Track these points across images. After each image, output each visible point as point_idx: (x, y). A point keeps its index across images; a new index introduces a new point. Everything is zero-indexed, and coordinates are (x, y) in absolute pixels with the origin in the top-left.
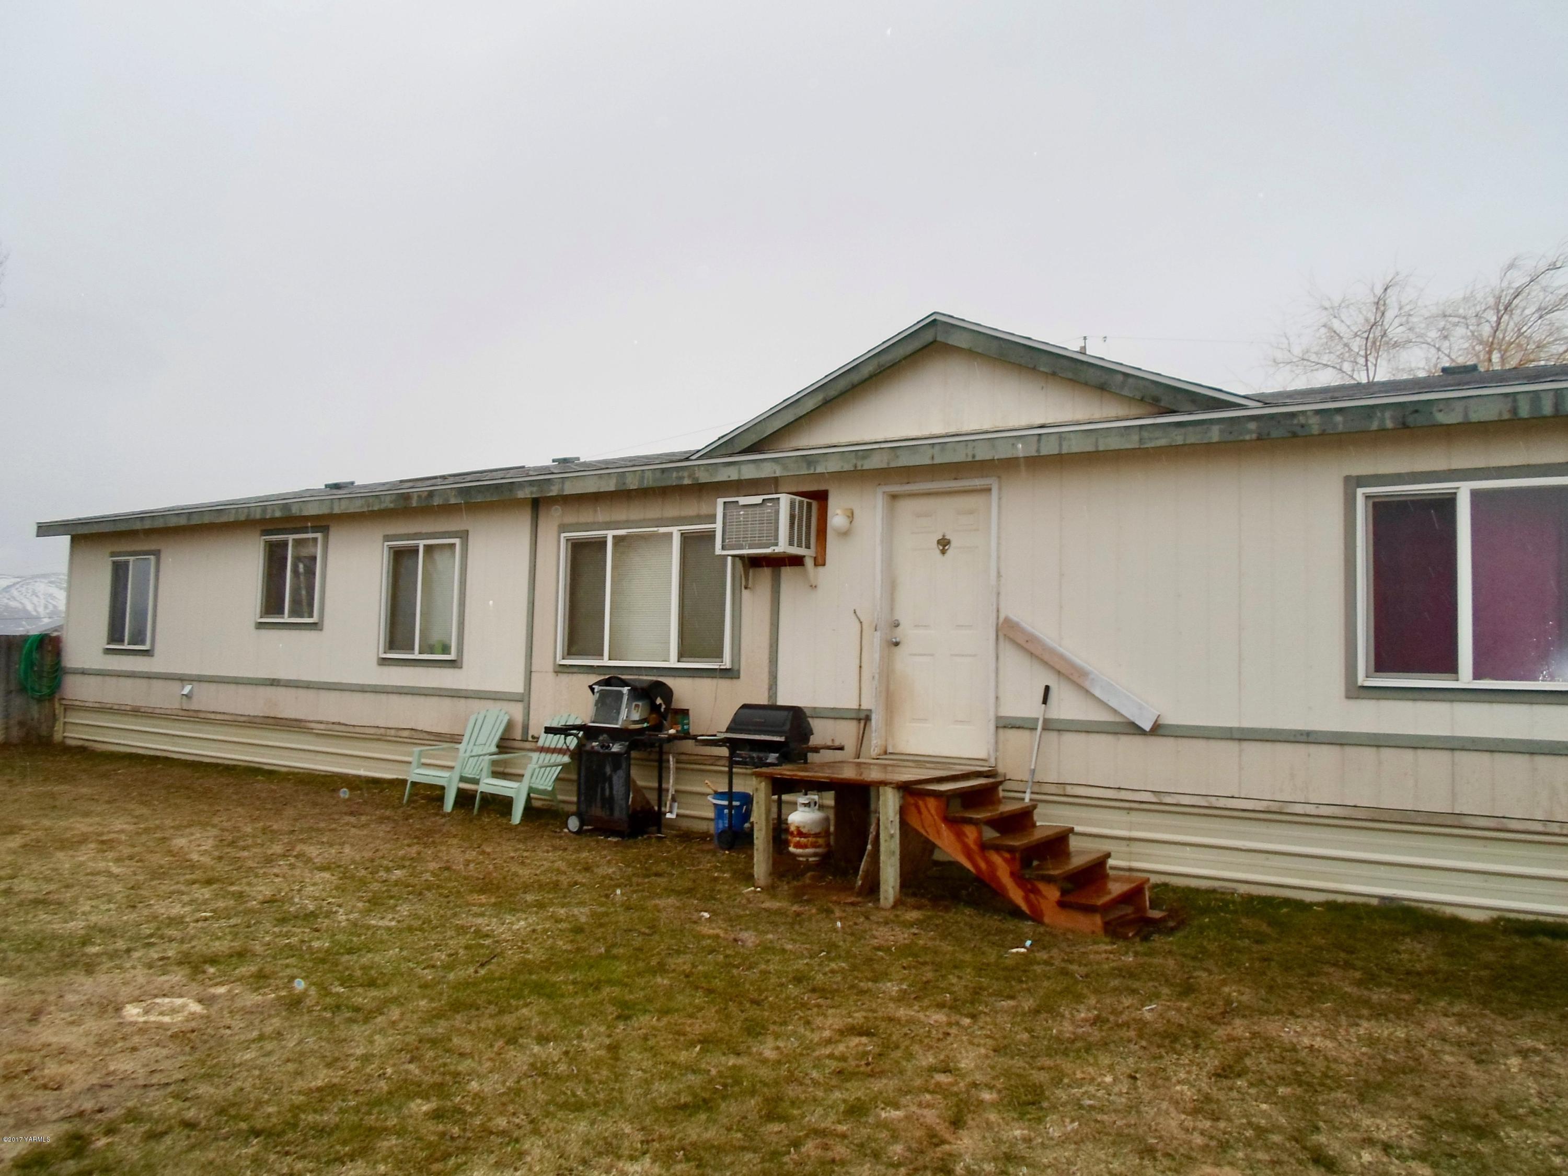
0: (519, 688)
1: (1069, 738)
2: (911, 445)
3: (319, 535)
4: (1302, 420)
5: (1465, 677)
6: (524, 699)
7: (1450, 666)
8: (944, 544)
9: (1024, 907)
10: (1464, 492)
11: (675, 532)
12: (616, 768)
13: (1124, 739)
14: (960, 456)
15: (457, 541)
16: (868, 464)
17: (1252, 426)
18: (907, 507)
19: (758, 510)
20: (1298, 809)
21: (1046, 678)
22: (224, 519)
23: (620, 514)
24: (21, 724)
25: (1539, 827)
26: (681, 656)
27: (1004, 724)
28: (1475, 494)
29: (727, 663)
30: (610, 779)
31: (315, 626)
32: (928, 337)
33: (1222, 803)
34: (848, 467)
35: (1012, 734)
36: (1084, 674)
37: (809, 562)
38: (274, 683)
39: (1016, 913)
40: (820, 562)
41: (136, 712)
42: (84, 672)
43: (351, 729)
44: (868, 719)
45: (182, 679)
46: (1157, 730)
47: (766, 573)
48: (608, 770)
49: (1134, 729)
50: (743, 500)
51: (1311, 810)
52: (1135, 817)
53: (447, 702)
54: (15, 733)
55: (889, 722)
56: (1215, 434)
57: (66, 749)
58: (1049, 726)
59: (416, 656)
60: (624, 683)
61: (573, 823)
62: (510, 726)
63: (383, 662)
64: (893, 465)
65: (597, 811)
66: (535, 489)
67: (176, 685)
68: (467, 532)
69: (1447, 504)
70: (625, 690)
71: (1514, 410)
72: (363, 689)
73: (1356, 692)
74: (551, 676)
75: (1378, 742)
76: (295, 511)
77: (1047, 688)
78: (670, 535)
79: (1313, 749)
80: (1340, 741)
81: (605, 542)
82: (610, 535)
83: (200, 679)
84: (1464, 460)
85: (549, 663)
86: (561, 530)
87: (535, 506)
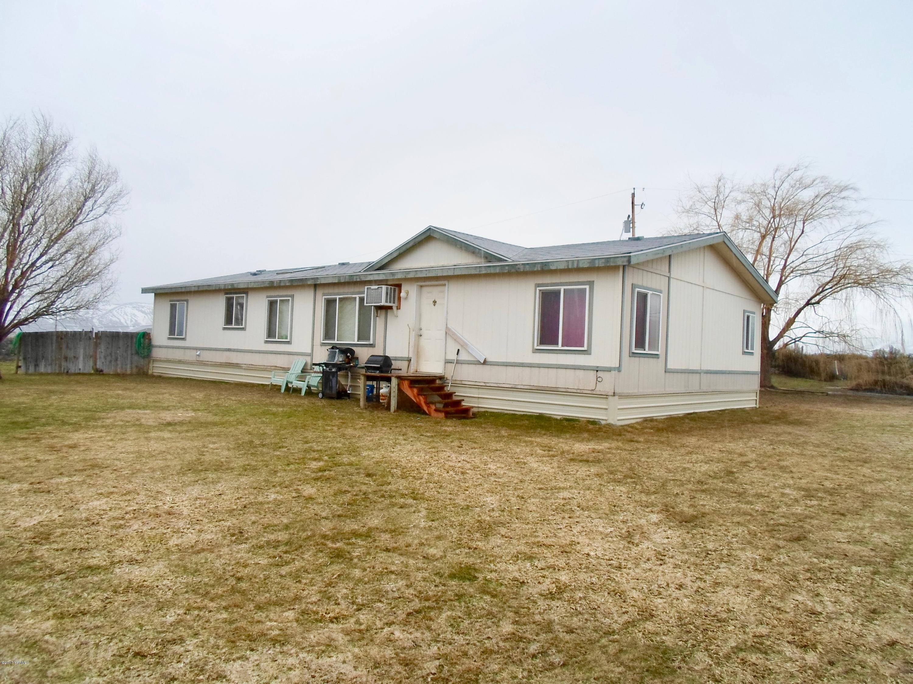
0: (309, 351)
1: (464, 366)
2: (421, 270)
3: (244, 295)
4: (519, 266)
5: (560, 346)
6: (311, 355)
7: (556, 343)
8: (435, 302)
9: (425, 410)
10: (562, 289)
11: (357, 297)
12: (333, 377)
13: (478, 366)
15: (290, 298)
16: (409, 276)
17: (507, 268)
18: (425, 290)
19: (376, 291)
20: (519, 387)
21: (458, 346)
22: (211, 289)
23: (341, 290)
24: (137, 367)
25: (575, 391)
26: (359, 339)
27: (447, 362)
28: (565, 290)
29: (371, 342)
30: (331, 381)
31: (243, 329)
32: (428, 234)
33: (501, 385)
34: (403, 277)
35: (449, 365)
36: (467, 345)
37: (395, 308)
38: (229, 350)
39: (424, 413)
40: (398, 308)
41: (180, 362)
42: (160, 347)
43: (255, 367)
44: (410, 361)
45: (197, 349)
46: (485, 363)
47: (383, 312)
48: (331, 377)
49: (479, 363)
50: (372, 287)
51: (522, 387)
52: (481, 391)
53: (287, 356)
54: (135, 370)
55: (418, 362)
56: (498, 270)
57: (153, 376)
58: (458, 362)
59: (277, 340)
60: (337, 348)
61: (320, 395)
62: (306, 364)
63: (266, 342)
65: (328, 391)
66: (313, 281)
67: (194, 351)
68: (293, 295)
69: (558, 293)
70: (337, 350)
71: (568, 266)
72: (259, 352)
73: (534, 351)
74: (319, 346)
75: (539, 366)
76: (235, 286)
77: (459, 350)
78: (355, 298)
79: (524, 368)
80: (531, 366)
81: (336, 300)
82: (338, 297)
83: (203, 349)
84: (564, 279)
85: (319, 342)
86: (323, 295)
87: (315, 286)
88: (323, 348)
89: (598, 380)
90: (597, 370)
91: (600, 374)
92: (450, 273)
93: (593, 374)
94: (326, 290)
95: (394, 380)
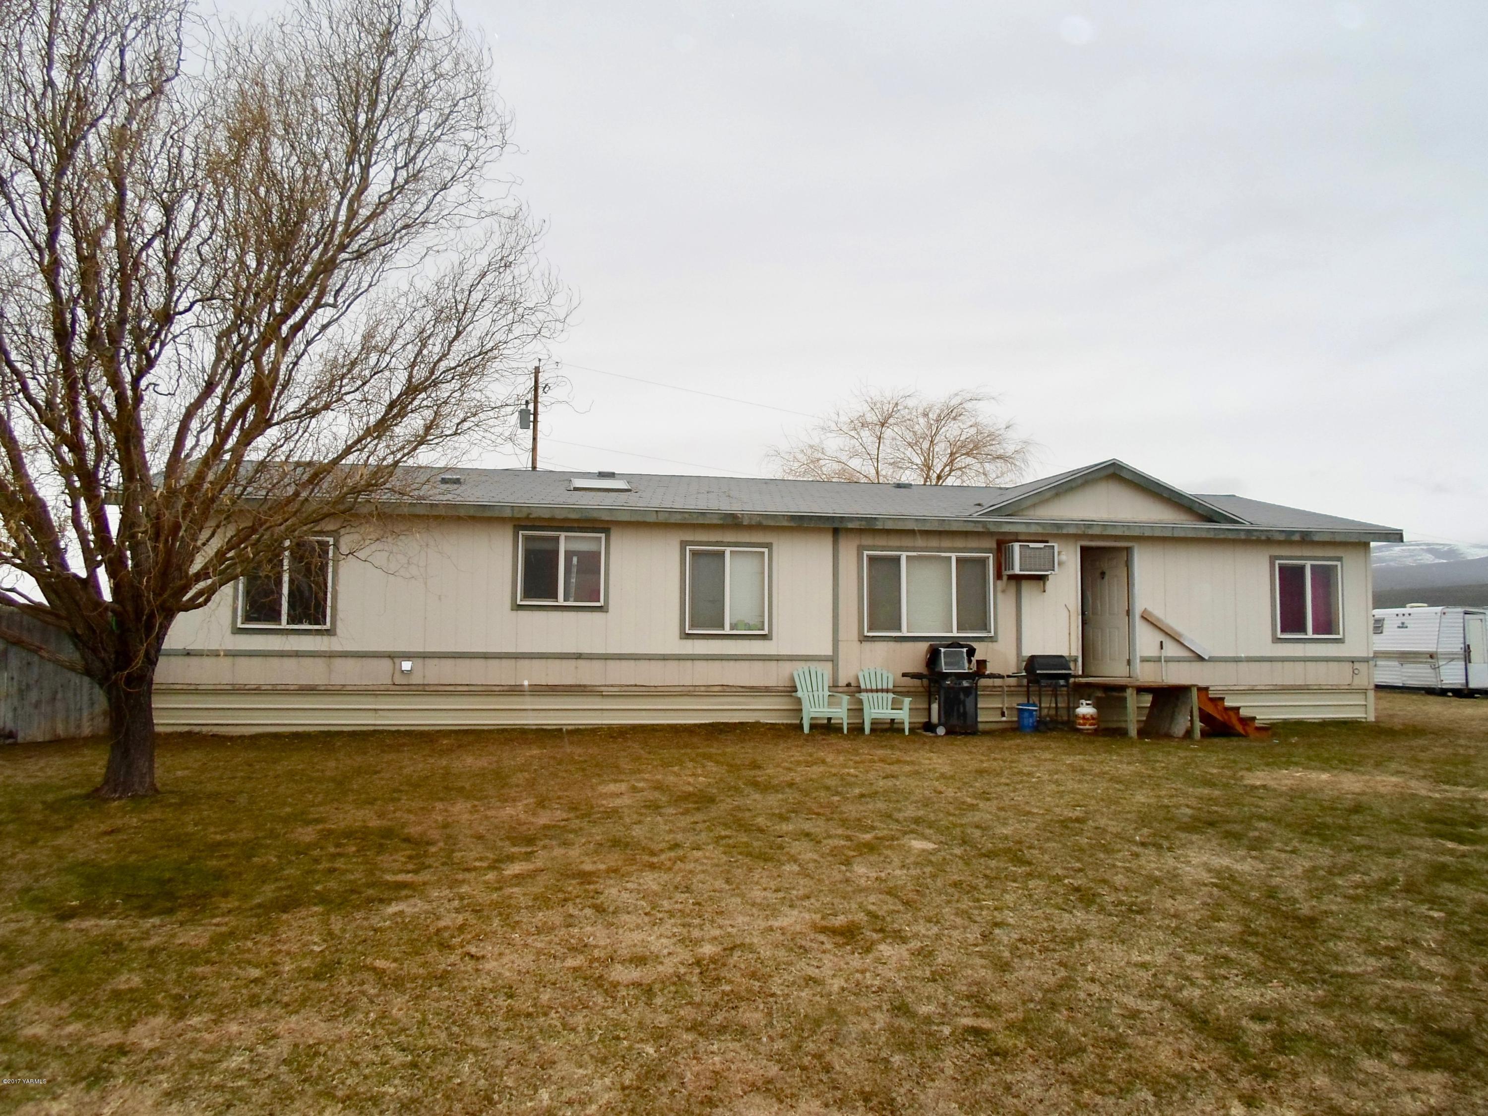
0: (829, 652)
1: (1170, 664)
3: (603, 536)
5: (1310, 634)
6: (833, 659)
7: (1303, 630)
8: (1103, 574)
9: (1242, 732)
10: (1308, 564)
11: (954, 556)
13: (1196, 664)
14: (1136, 533)
15: (766, 550)
16: (1090, 532)
19: (1042, 552)
21: (1160, 637)
23: (908, 542)
25: (1330, 687)
26: (960, 629)
27: (1142, 660)
28: (1313, 566)
29: (992, 633)
31: (600, 609)
32: (1113, 470)
33: (1232, 688)
34: (1080, 532)
35: (1146, 664)
36: (1180, 635)
37: (1046, 579)
41: (307, 691)
42: (189, 654)
43: (653, 689)
44: (1075, 661)
45: (393, 656)
46: (1212, 660)
47: (1012, 584)
48: (962, 696)
49: (1200, 658)
50: (1032, 545)
51: (1263, 688)
53: (758, 664)
58: (1168, 660)
59: (727, 631)
61: (941, 731)
63: (687, 636)
64: (1104, 533)
66: (864, 523)
67: (385, 662)
68: (771, 544)
69: (1302, 568)
72: (664, 658)
73: (1276, 640)
74: (856, 644)
75: (1283, 660)
77: (1162, 643)
78: (951, 558)
79: (1262, 663)
80: (1271, 660)
81: (898, 559)
82: (904, 555)
83: (425, 656)
84: (1307, 552)
85: (854, 635)
86: (860, 549)
87: (836, 532)
88: (867, 645)
89: (1354, 673)
90: (1353, 661)
91: (1357, 665)
92: (1168, 534)
93: (1348, 666)
94: (868, 541)
95: (1195, 692)
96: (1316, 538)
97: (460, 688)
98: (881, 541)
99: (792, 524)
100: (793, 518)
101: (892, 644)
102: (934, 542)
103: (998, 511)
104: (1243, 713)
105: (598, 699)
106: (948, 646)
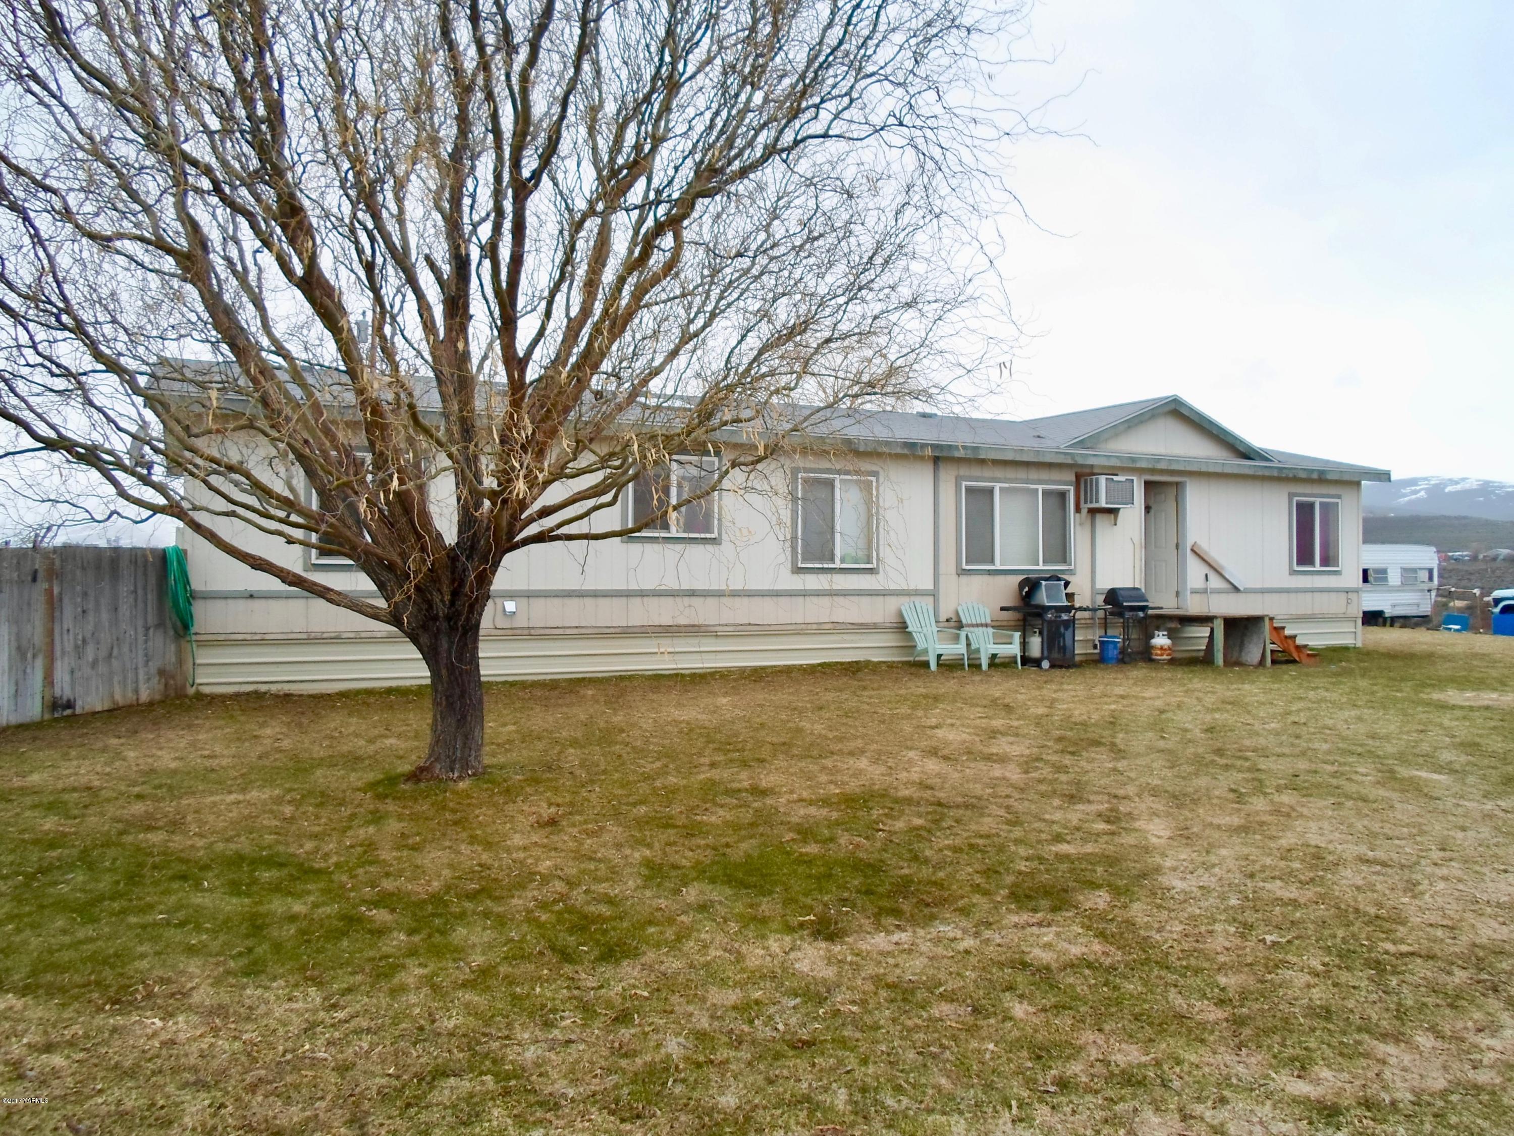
0: (931, 586)
5: (1317, 566)
6: (932, 593)
7: (1313, 562)
9: (1297, 659)
10: (1317, 501)
11: (1040, 488)
12: (1066, 629)
15: (873, 479)
16: (1152, 466)
19: (1123, 485)
21: (1205, 569)
25: (1332, 616)
26: (1045, 563)
27: (1192, 592)
28: (1321, 504)
29: (1073, 566)
30: (1063, 636)
31: (713, 541)
32: (1172, 406)
34: (1145, 466)
35: (1198, 596)
36: (1222, 567)
43: (766, 628)
46: (1248, 591)
49: (1236, 589)
50: (1115, 478)
53: (866, 599)
59: (838, 564)
61: (1045, 664)
63: (799, 571)
66: (968, 452)
68: (879, 472)
69: (1312, 505)
72: (777, 594)
73: (1293, 572)
74: (958, 577)
75: (1297, 591)
77: (1206, 575)
78: (1037, 490)
79: (1281, 594)
80: (1288, 591)
81: (991, 491)
82: (997, 486)
83: (529, 595)
84: (1316, 489)
85: (952, 568)
86: (958, 480)
87: (936, 460)
88: (964, 579)
89: (1348, 602)
90: (1346, 591)
91: (1350, 595)
92: (1219, 470)
93: (1344, 595)
94: (964, 471)
95: (1267, 620)
96: (1329, 477)
97: (568, 631)
98: (976, 471)
99: (906, 451)
100: (906, 445)
101: (986, 578)
102: (1022, 474)
103: (1081, 444)
104: (1299, 641)
105: (712, 640)
106: (1047, 579)
